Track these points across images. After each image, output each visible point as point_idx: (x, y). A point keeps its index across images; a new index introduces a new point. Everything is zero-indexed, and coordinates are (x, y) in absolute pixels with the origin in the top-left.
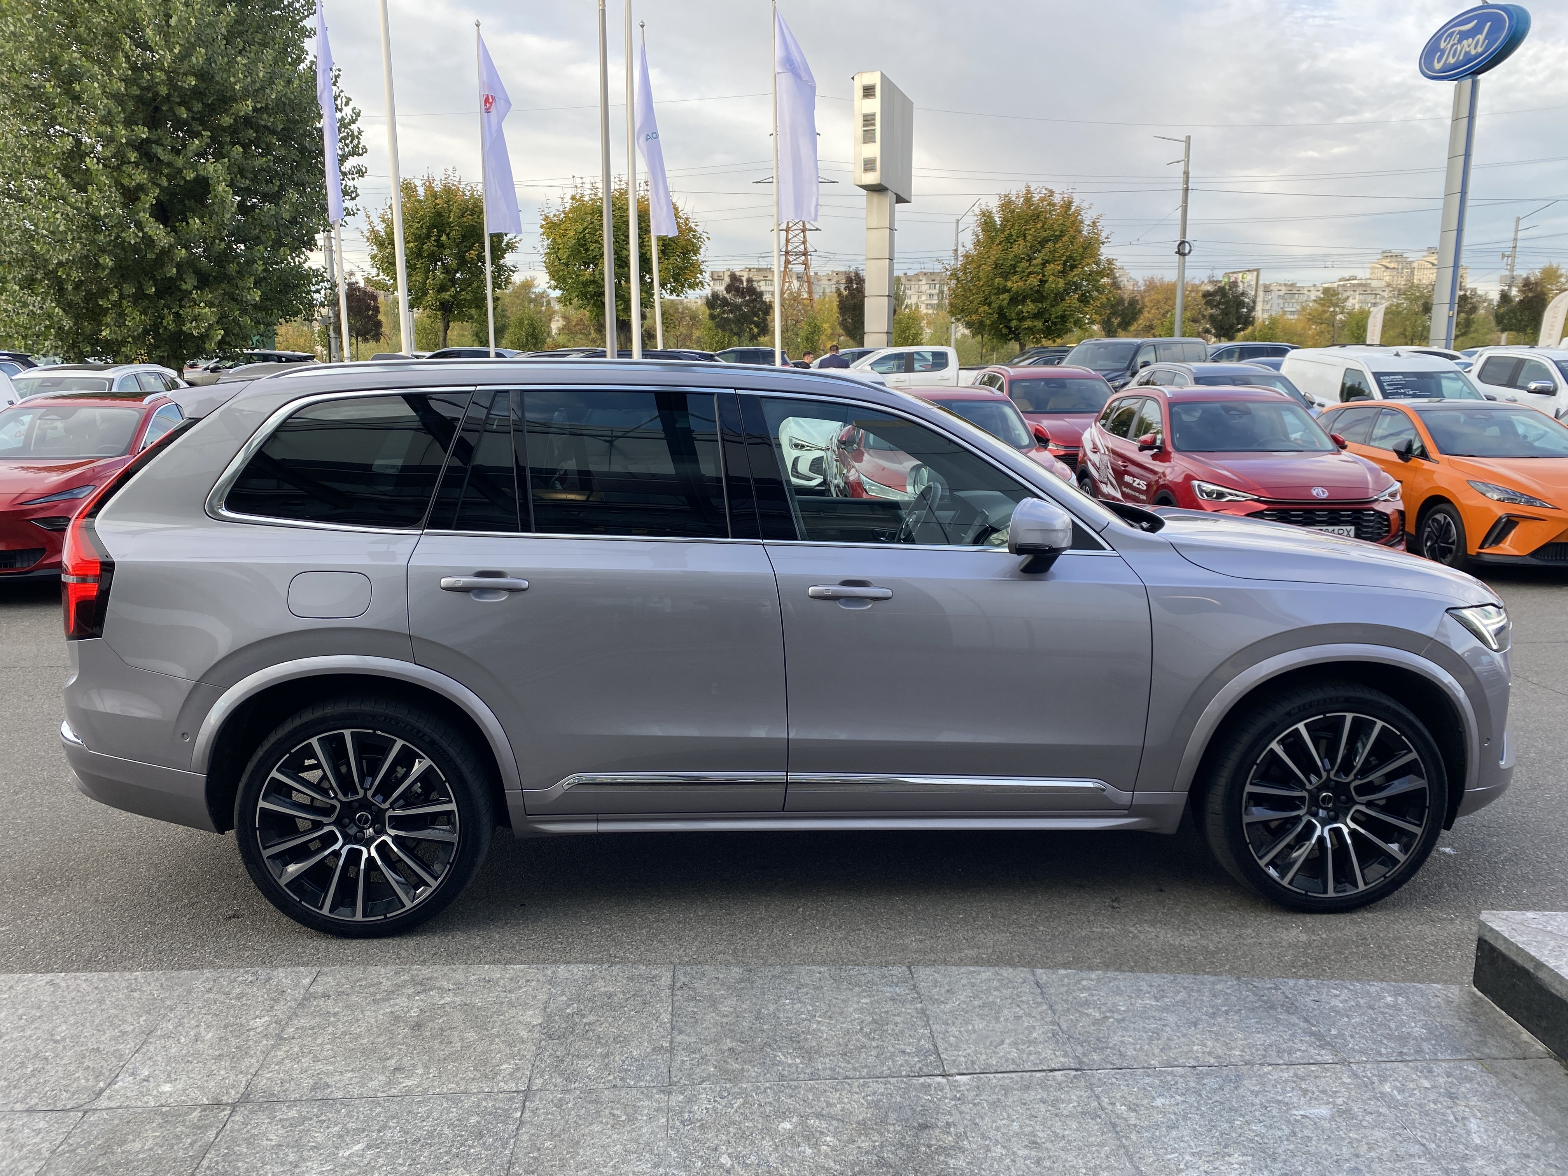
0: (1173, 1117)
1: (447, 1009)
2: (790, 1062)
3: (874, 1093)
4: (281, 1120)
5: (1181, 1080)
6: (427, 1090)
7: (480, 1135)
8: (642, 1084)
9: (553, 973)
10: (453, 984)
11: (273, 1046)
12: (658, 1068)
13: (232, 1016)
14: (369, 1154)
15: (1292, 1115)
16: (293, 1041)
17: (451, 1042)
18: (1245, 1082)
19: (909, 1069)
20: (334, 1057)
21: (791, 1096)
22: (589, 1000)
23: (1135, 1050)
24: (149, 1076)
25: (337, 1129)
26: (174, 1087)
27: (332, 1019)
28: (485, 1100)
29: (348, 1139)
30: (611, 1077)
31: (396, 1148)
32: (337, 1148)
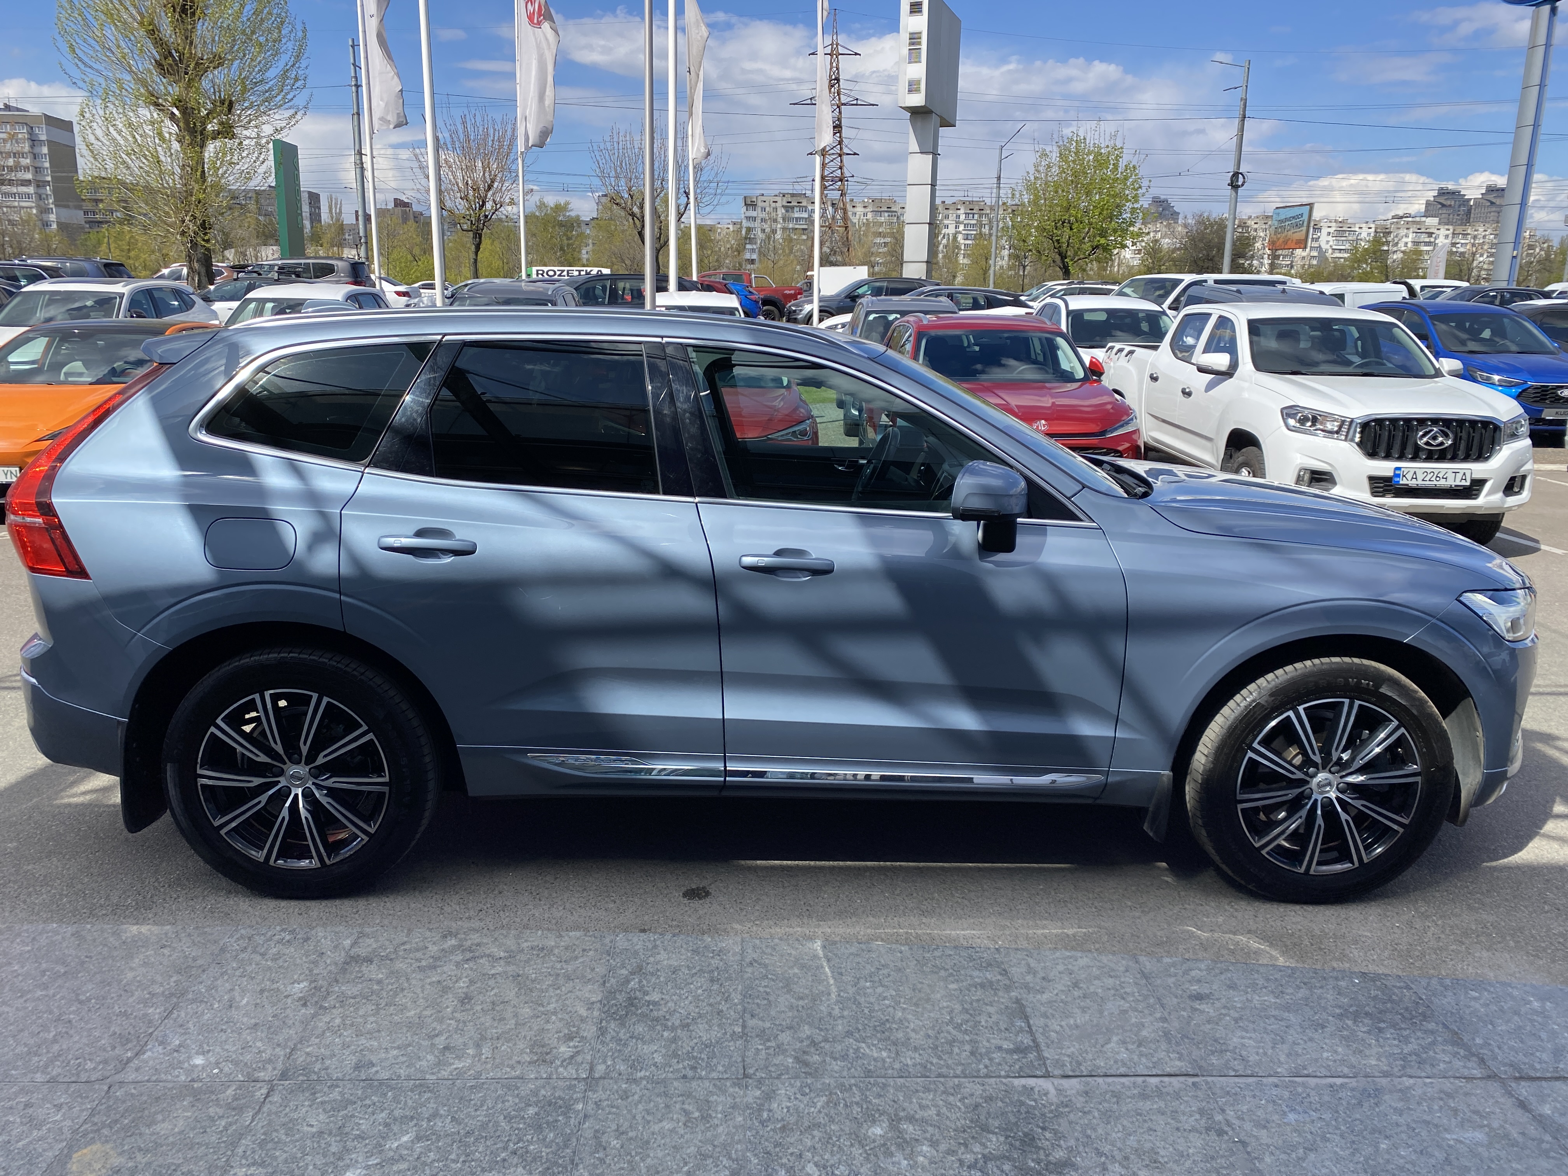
0: (1309, 1136)
1: (499, 979)
2: (875, 1055)
3: (972, 1095)
4: (322, 1103)
5: (1313, 1093)
6: (480, 1073)
7: (539, 1128)
8: (714, 1075)
9: (611, 942)
10: (505, 951)
11: (314, 1016)
12: (731, 1057)
13: (269, 980)
14: (419, 1147)
15: (1444, 1139)
16: (334, 1011)
17: (504, 1019)
18: (1386, 1097)
19: (1007, 1068)
20: (379, 1031)
21: (879, 1096)
22: (652, 974)
23: (1257, 1054)
24: (180, 1046)
25: (383, 1115)
26: (207, 1060)
27: (375, 987)
28: (544, 1087)
29: (395, 1128)
30: (681, 1066)
31: (449, 1140)
32: (383, 1138)
